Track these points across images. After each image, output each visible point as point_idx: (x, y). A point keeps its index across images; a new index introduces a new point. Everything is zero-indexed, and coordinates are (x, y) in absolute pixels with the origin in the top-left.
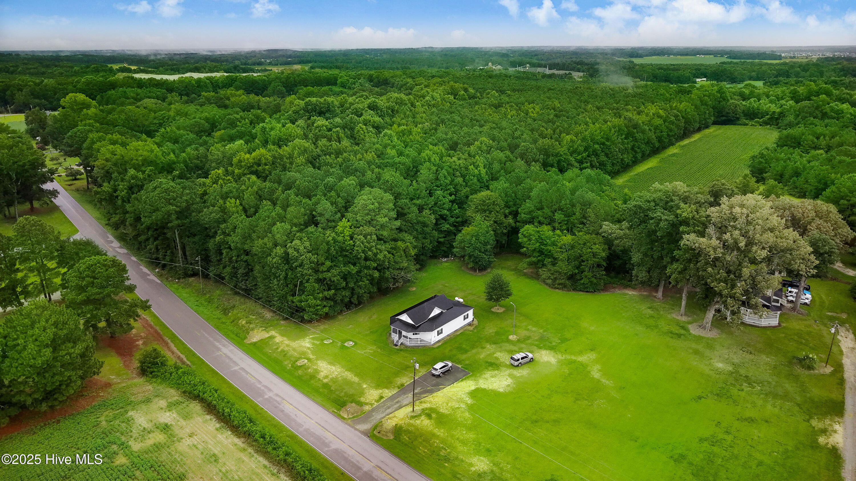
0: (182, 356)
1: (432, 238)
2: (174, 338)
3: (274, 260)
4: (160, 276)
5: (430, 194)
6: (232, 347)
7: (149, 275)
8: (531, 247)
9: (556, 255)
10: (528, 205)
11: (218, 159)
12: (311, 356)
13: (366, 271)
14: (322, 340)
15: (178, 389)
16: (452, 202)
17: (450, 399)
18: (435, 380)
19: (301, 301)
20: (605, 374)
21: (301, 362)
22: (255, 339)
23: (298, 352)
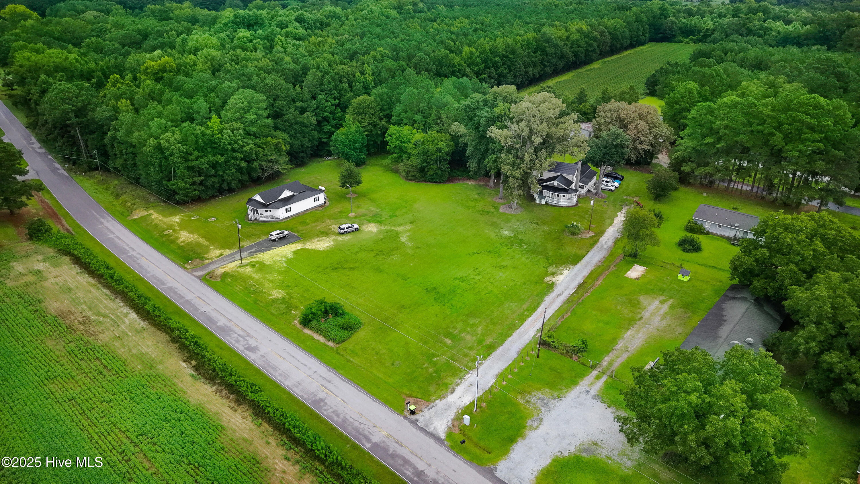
0: (69, 228)
1: (310, 138)
2: (67, 215)
3: (148, 150)
4: (69, 170)
5: (314, 98)
6: (114, 222)
7: (60, 170)
8: (393, 145)
9: (409, 151)
10: (398, 108)
11: (132, 68)
12: (177, 228)
13: (232, 161)
14: (191, 217)
15: (55, 248)
16: (336, 106)
17: (277, 255)
18: (270, 243)
19: (173, 185)
20: (411, 239)
21: (167, 232)
22: (136, 216)
23: (167, 225)
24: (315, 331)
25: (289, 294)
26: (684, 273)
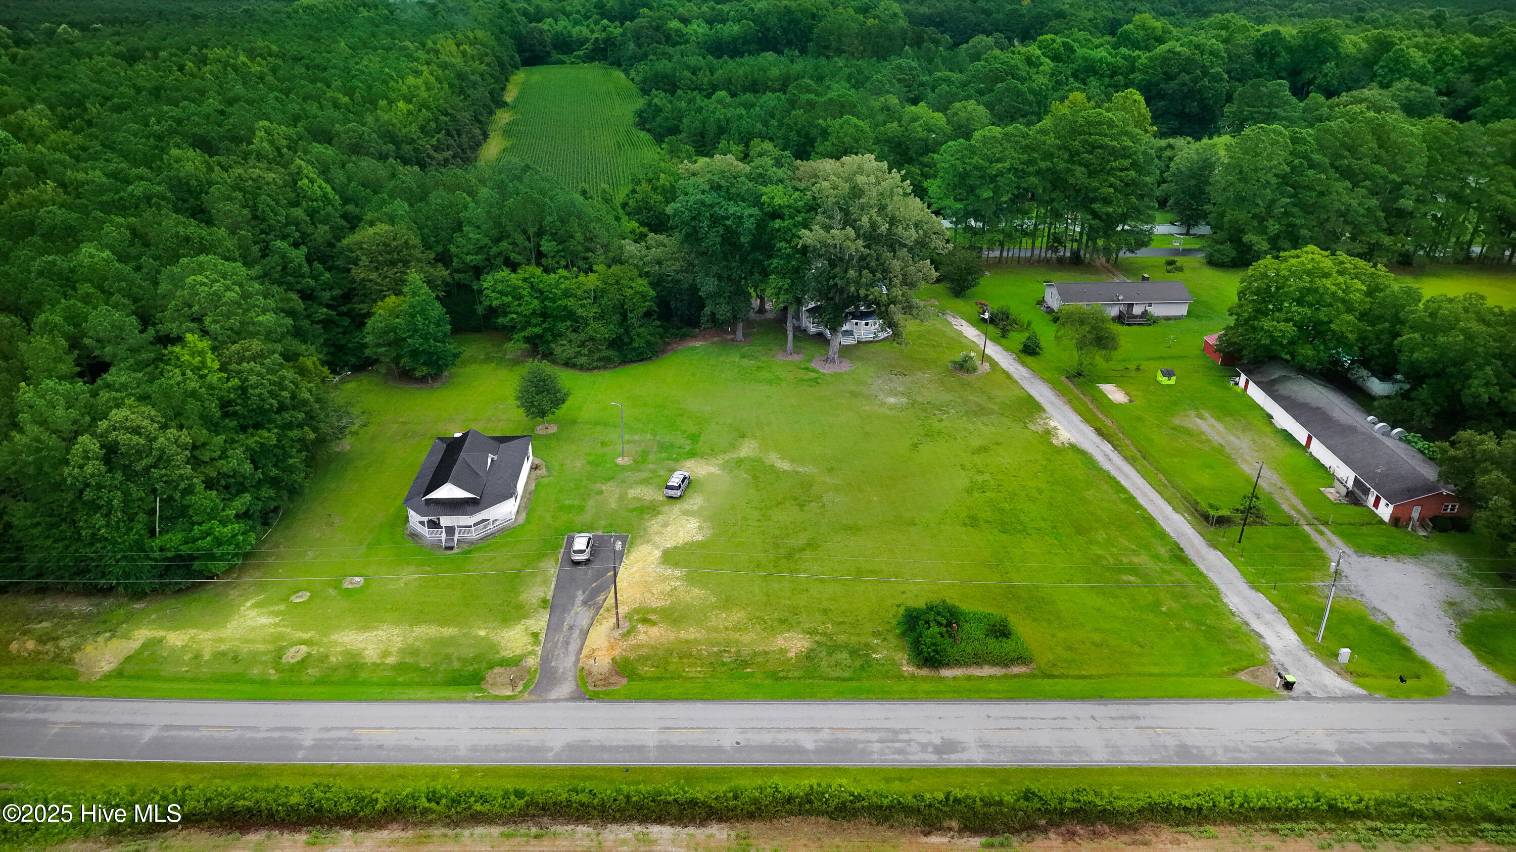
5: (263, 252)
12: (303, 635)
14: (285, 600)
16: (306, 259)
17: (647, 583)
18: (592, 569)
20: (793, 461)
21: (294, 654)
22: (103, 664)
23: (265, 641)
24: (966, 665)
25: (812, 632)
26: (1168, 374)
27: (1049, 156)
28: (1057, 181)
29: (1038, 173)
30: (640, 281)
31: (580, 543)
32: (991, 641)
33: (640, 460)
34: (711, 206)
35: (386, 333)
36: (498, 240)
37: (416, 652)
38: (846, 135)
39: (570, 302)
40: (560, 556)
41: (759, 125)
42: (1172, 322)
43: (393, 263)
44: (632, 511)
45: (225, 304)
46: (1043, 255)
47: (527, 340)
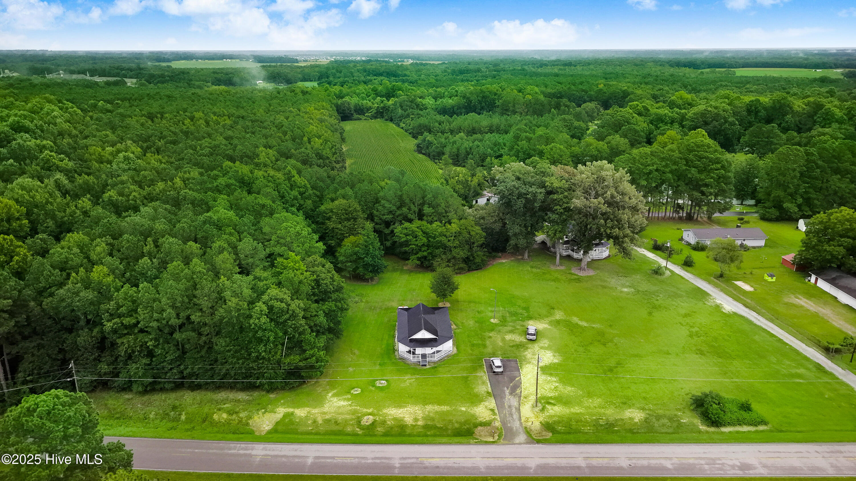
12: (368, 410)
20: (587, 321)
21: (367, 420)
22: (265, 426)
23: (348, 414)
24: (734, 425)
25: (643, 409)
26: (772, 276)
27: (675, 163)
28: (680, 176)
29: (671, 172)
30: (477, 228)
31: (497, 362)
32: (743, 413)
33: (503, 321)
34: (518, 189)
35: (351, 255)
36: (399, 208)
37: (433, 419)
38: (555, 153)
39: (443, 239)
40: (485, 370)
41: (489, 150)
42: (757, 249)
43: (348, 220)
44: (513, 346)
45: (302, 237)
46: (671, 215)
47: (419, 259)
